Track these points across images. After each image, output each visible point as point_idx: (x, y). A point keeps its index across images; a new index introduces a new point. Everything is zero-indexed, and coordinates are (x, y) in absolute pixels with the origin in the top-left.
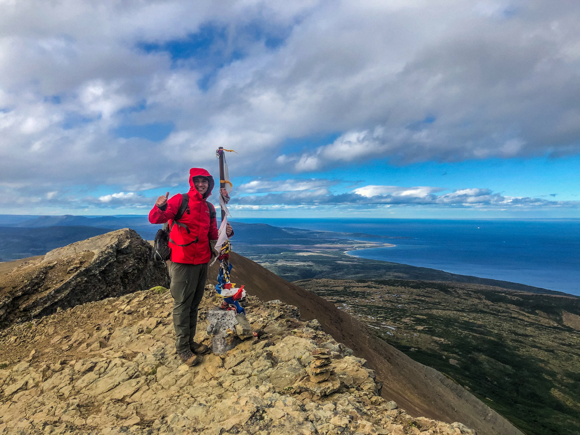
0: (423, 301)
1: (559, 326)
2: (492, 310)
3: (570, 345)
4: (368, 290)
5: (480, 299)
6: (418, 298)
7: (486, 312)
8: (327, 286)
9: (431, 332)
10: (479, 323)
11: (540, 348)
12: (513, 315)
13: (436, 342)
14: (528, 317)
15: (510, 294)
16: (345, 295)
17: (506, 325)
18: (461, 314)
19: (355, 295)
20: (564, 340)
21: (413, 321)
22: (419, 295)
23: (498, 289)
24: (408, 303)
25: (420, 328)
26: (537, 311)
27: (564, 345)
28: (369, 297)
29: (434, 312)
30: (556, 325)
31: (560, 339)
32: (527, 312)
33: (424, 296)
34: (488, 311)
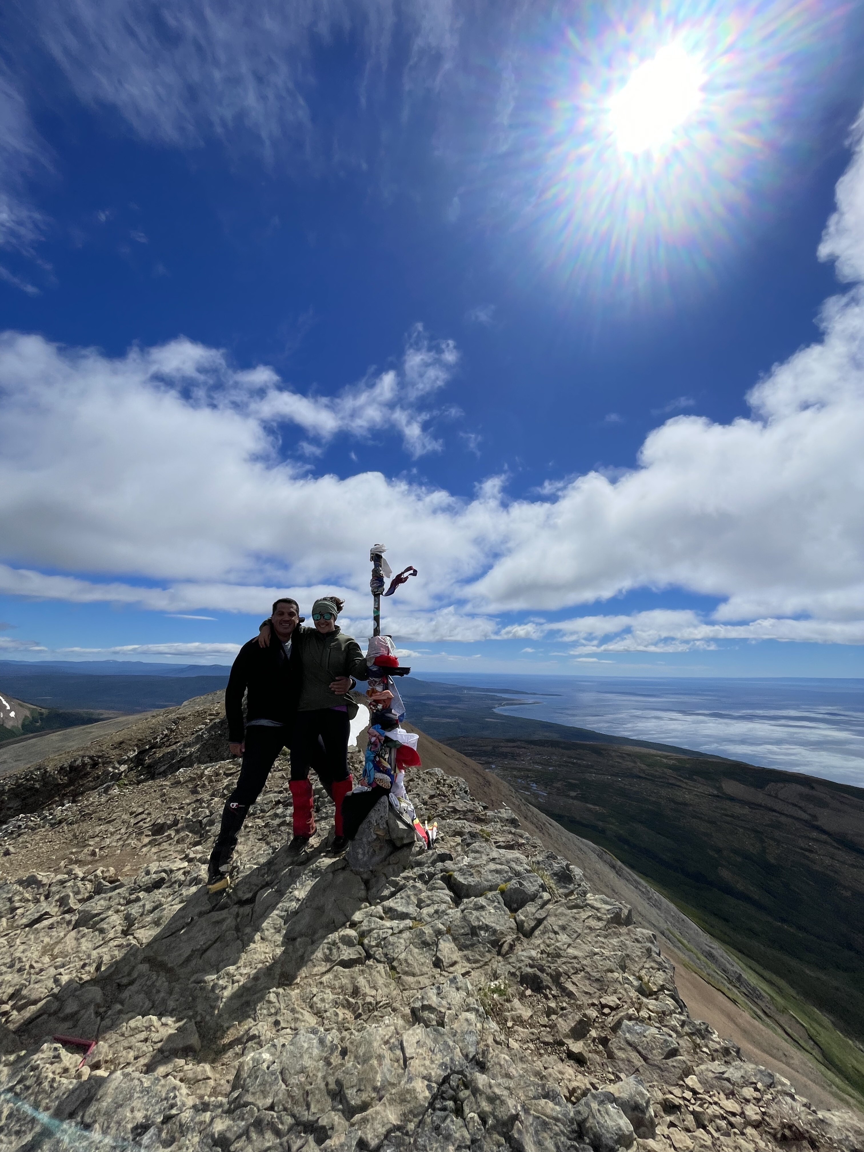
0: (573, 763)
1: (720, 794)
2: (648, 775)
3: (732, 816)
4: (517, 751)
5: (635, 762)
6: (569, 760)
7: (640, 777)
8: (475, 745)
9: (583, 798)
10: (635, 789)
11: (701, 818)
12: (670, 781)
13: (590, 810)
14: (686, 783)
15: (666, 757)
16: (494, 755)
17: (663, 792)
18: (614, 778)
19: (504, 755)
20: (725, 810)
21: (566, 786)
22: (571, 757)
23: (653, 751)
24: (559, 766)
25: (573, 794)
26: (694, 777)
27: (727, 815)
28: (518, 758)
29: (587, 776)
30: (715, 792)
31: (722, 809)
32: (685, 778)
33: (576, 758)
34: (644, 775)
